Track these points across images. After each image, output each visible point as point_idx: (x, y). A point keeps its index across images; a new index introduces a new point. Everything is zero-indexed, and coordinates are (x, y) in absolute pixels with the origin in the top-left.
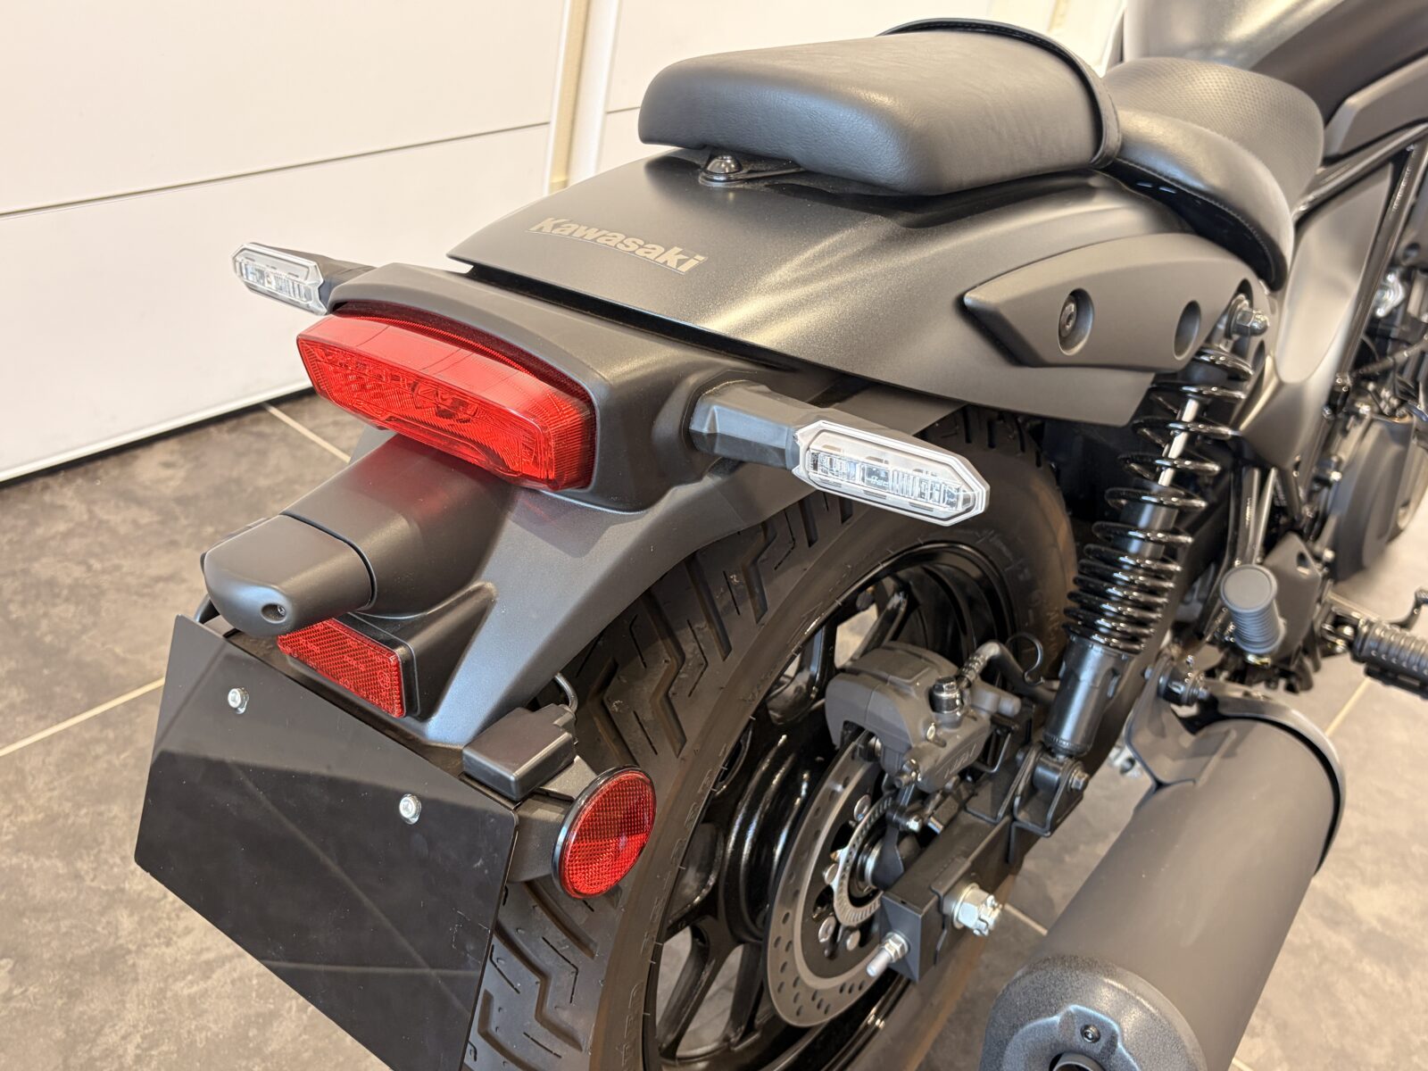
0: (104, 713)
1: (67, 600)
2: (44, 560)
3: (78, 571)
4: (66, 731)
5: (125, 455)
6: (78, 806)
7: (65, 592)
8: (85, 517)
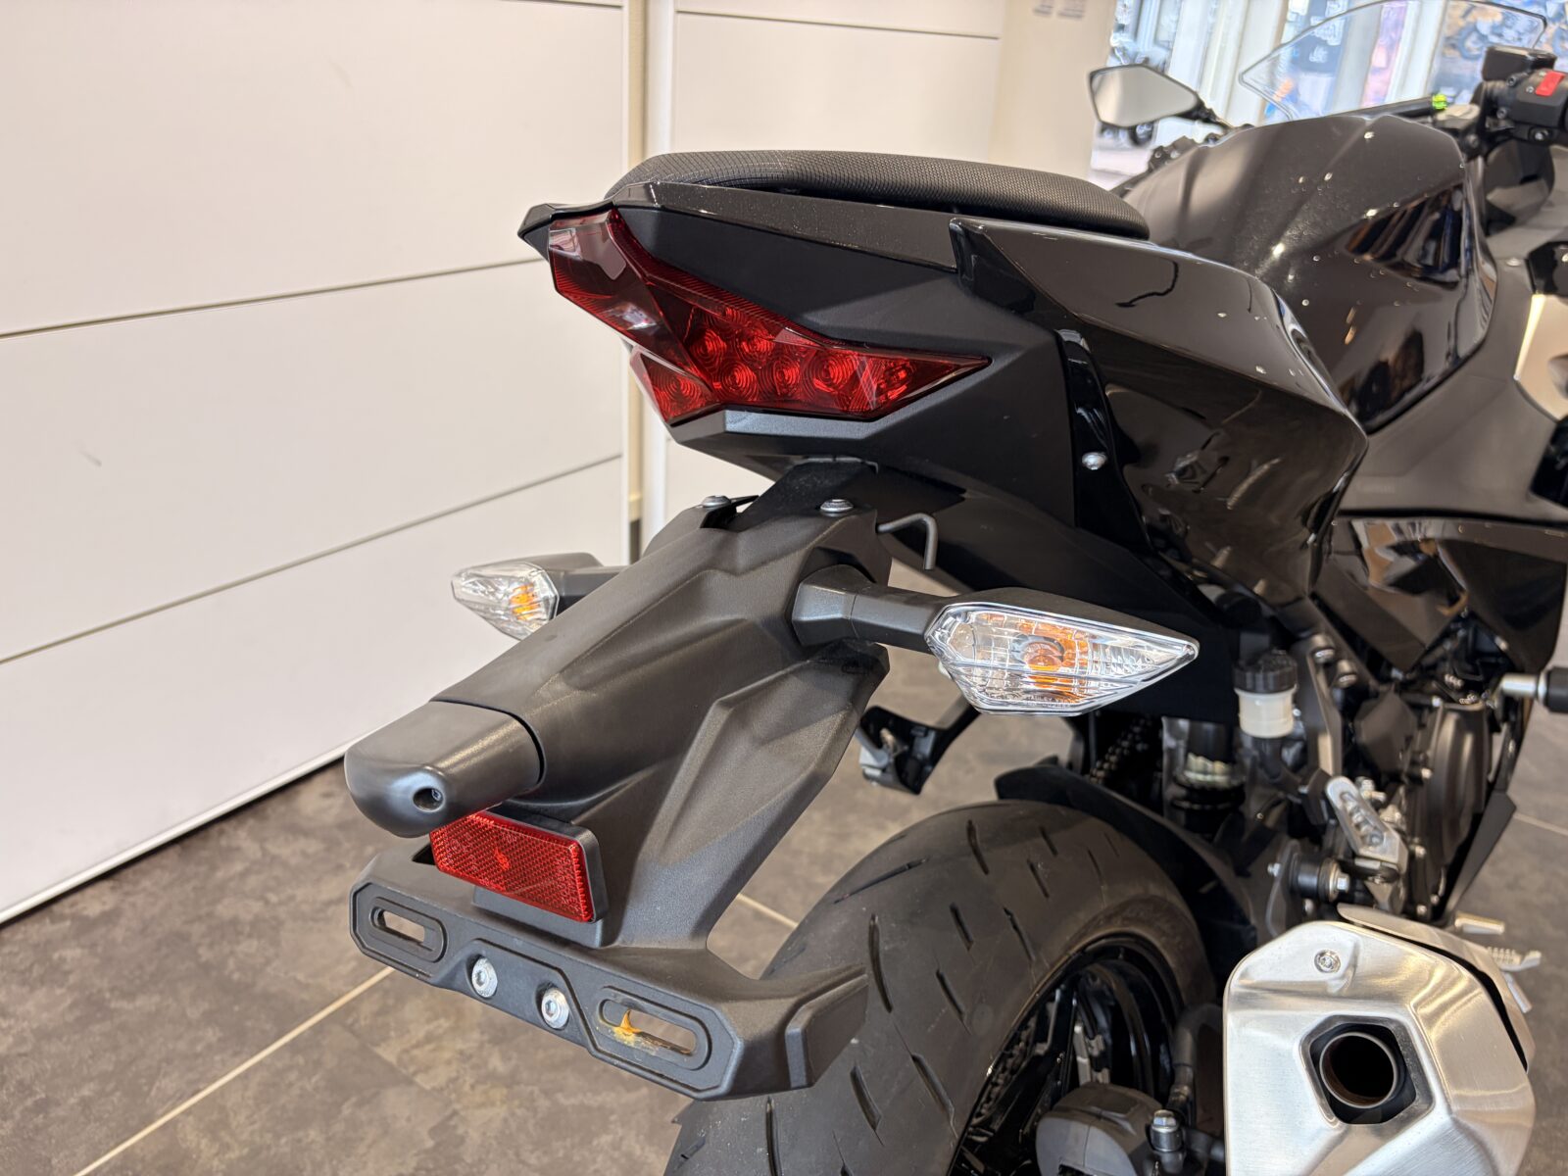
0: (294, 1040)
1: (250, 936)
2: (226, 901)
3: (257, 907)
4: (260, 1063)
5: (289, 793)
6: (278, 1136)
7: (247, 929)
8: (259, 854)
